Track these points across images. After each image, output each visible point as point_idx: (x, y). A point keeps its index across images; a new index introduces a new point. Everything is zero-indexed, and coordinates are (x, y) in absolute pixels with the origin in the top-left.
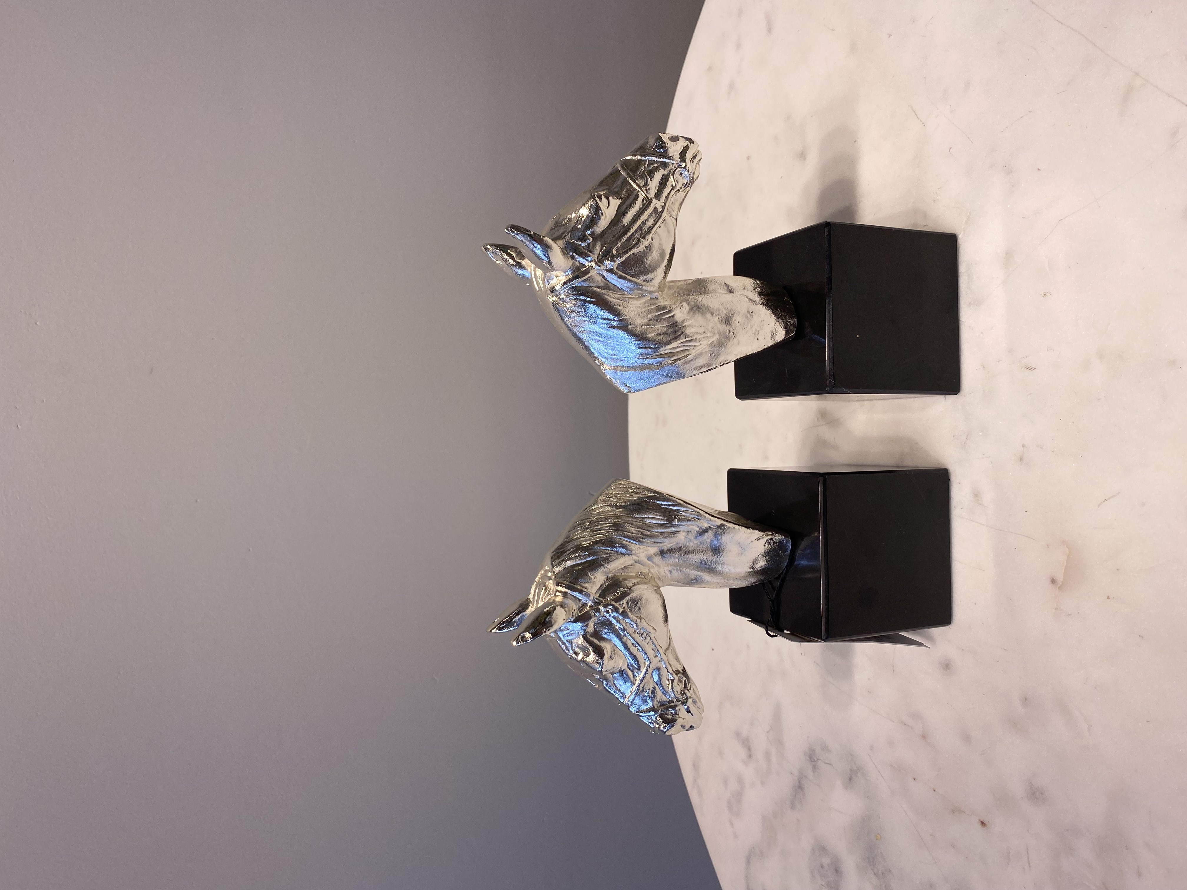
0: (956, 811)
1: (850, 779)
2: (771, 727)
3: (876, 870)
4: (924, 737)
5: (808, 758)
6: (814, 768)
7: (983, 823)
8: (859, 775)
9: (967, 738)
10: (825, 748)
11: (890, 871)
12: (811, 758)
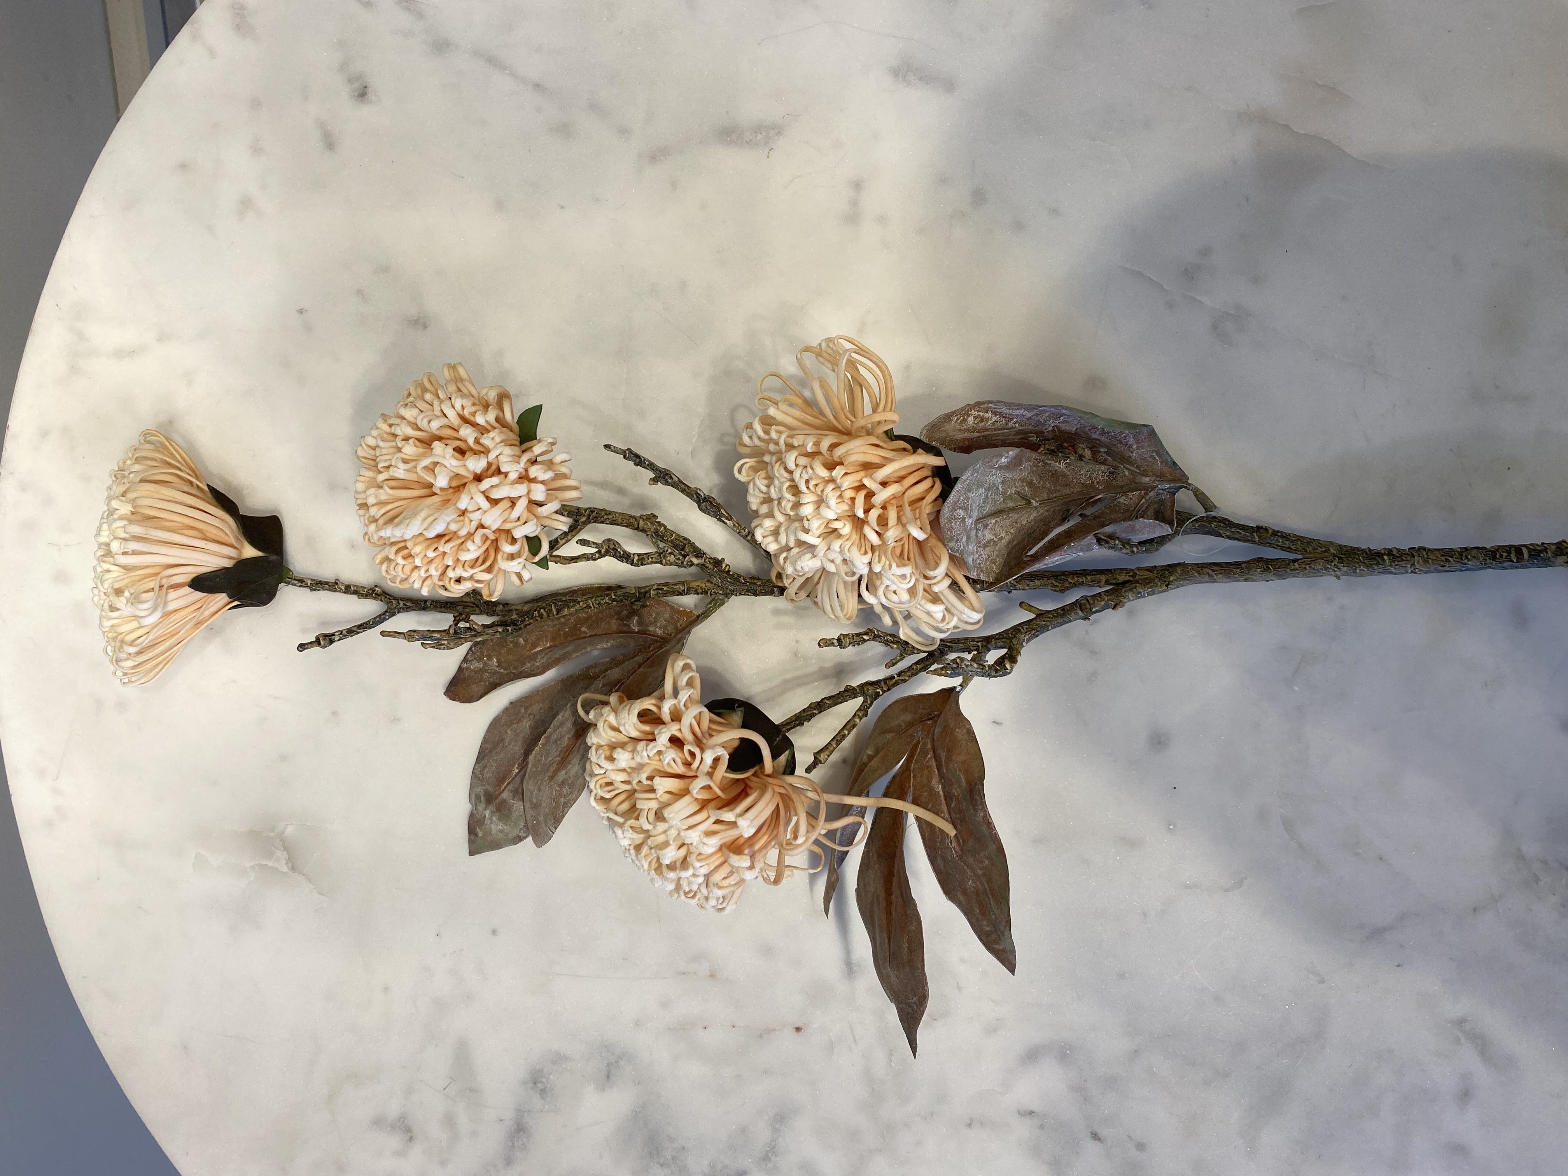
0: (764, 1034)
1: (608, 1077)
2: (451, 1078)
3: (662, 1161)
4: (712, 976)
5: (531, 1085)
6: (543, 1092)
7: (798, 1029)
8: (622, 1063)
9: (767, 951)
10: (559, 1059)
11: (684, 1148)
12: (535, 1083)
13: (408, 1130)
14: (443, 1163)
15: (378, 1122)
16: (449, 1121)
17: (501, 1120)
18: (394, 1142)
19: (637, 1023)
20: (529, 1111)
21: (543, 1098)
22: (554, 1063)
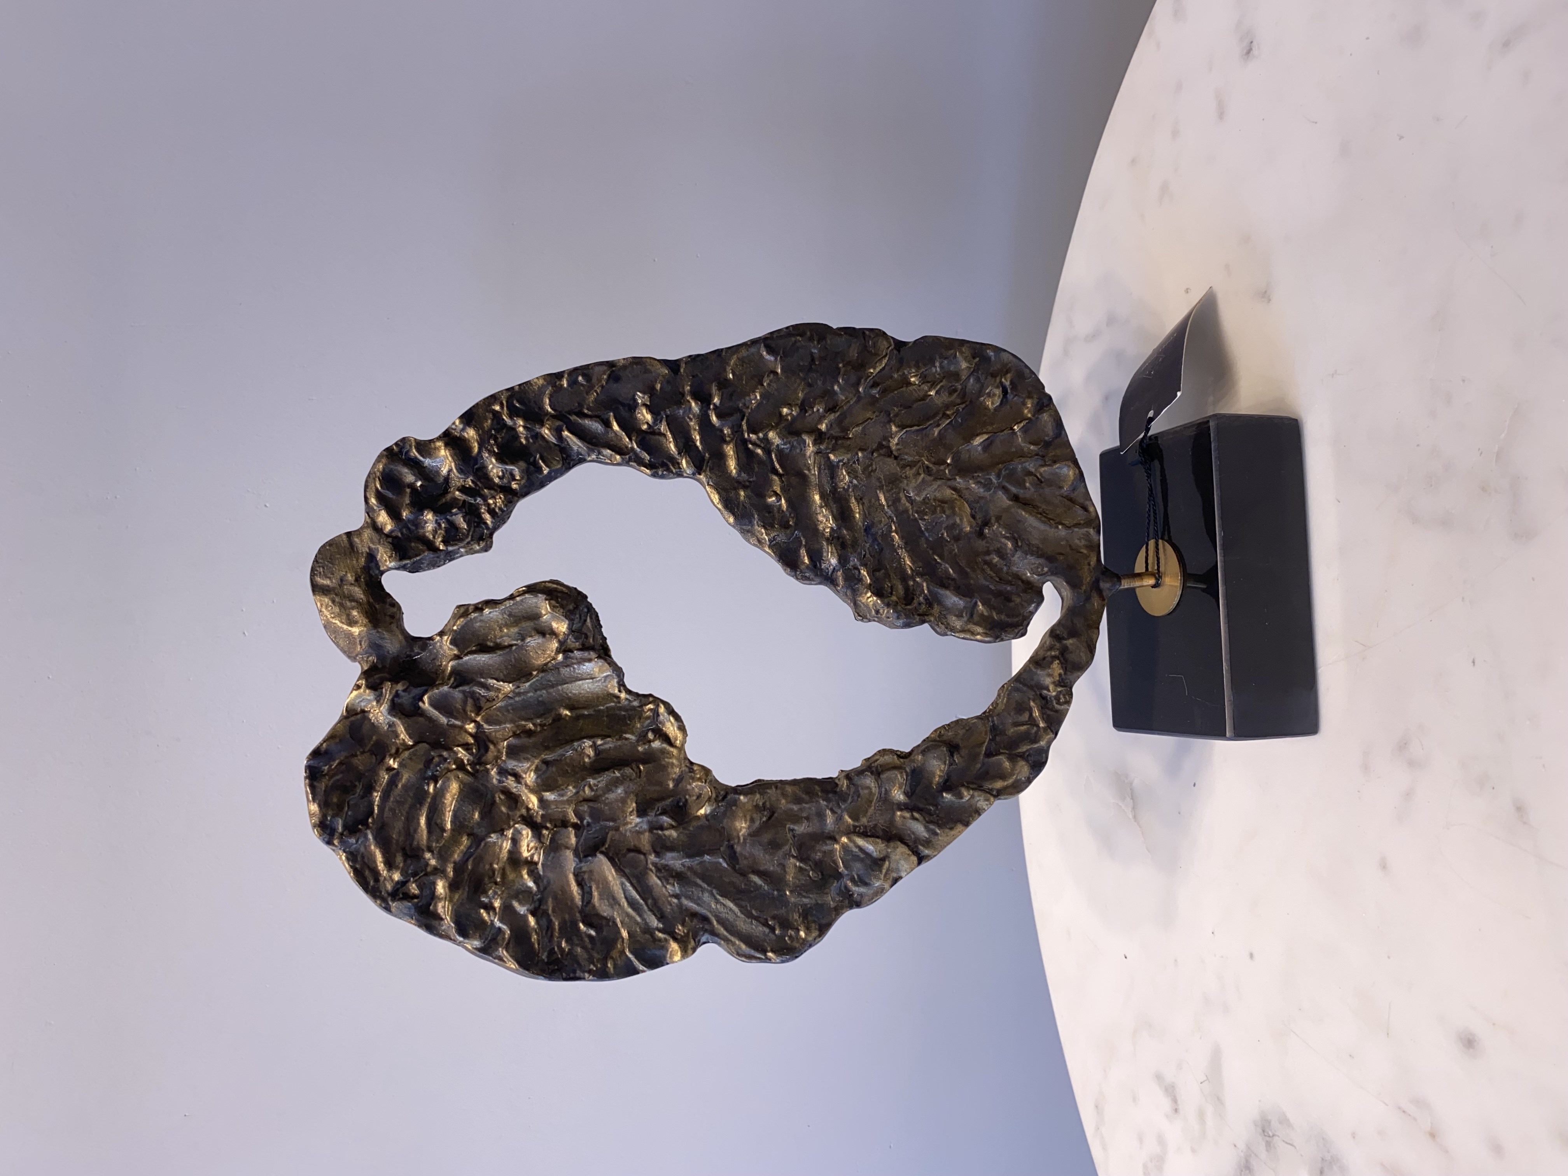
13: (1175, 1101)
14: (1193, 1151)
15: (1159, 1077)
16: (1201, 1116)
17: (1235, 1146)
18: (1166, 1104)
19: (1354, 1135)
20: (1256, 1155)
21: (1267, 1151)
22: (1281, 1123)
